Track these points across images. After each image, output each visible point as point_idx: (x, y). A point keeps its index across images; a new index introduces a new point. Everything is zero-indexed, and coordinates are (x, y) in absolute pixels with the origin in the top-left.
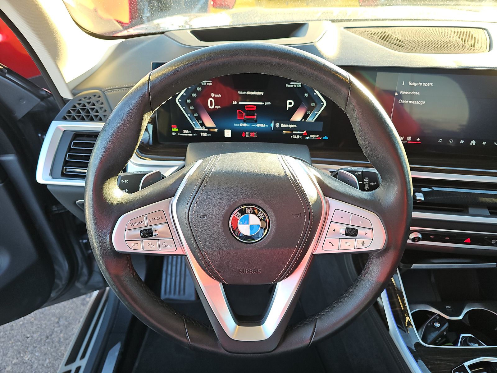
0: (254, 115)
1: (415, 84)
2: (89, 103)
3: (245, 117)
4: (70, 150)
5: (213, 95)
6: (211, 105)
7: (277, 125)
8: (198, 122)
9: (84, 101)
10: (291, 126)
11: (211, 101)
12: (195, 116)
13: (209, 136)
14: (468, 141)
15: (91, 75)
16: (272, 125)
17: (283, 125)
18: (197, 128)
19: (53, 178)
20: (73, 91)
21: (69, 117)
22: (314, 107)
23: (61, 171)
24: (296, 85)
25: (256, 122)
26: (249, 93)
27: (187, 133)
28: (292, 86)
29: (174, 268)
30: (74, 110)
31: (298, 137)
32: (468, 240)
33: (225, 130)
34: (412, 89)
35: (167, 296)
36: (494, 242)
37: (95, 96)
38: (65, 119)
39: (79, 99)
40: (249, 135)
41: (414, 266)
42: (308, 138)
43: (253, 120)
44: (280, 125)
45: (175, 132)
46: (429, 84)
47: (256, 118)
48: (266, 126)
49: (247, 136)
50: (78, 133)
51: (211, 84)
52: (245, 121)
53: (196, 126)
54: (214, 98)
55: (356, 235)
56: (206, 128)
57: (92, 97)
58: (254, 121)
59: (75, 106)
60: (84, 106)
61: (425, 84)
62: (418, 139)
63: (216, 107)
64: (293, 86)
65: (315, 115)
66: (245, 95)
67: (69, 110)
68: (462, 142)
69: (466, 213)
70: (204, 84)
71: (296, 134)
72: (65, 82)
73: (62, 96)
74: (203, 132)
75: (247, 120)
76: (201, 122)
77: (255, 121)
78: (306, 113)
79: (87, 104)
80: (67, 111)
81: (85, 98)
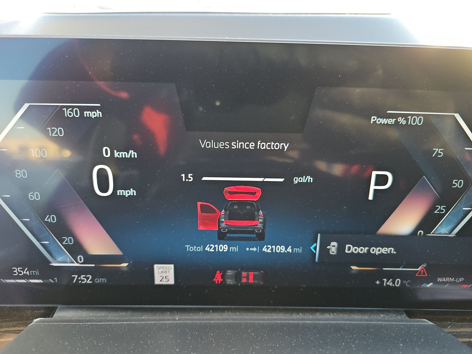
0: (252, 217)
3: (223, 225)
5: (106, 152)
7: (333, 247)
8: (61, 241)
11: (100, 171)
12: (48, 224)
13: (101, 285)
16: (316, 248)
17: (351, 249)
18: (59, 259)
22: (459, 192)
24: (405, 116)
25: (261, 237)
27: (25, 277)
28: (392, 121)
33: (156, 266)
40: (238, 277)
43: (252, 232)
44: (341, 249)
47: (260, 226)
48: (296, 250)
49: (229, 282)
51: (98, 114)
52: (222, 237)
53: (53, 254)
54: (111, 161)
56: (89, 258)
58: (254, 236)
63: (120, 192)
64: (396, 122)
65: (460, 217)
70: (73, 114)
74: (79, 271)
75: (230, 232)
76: (68, 240)
77: (257, 234)
78: (433, 208)
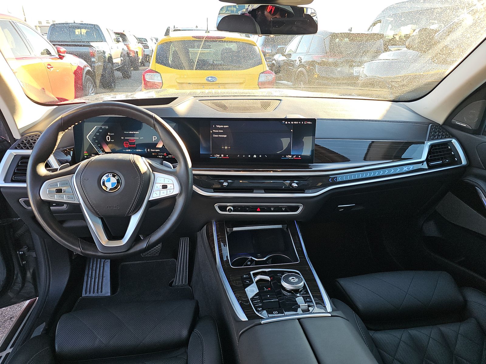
1: (220, 127)
2: (32, 139)
4: (18, 166)
5: (109, 134)
6: (108, 140)
7: (149, 150)
9: (29, 138)
10: (156, 150)
11: (108, 137)
12: (99, 146)
14: (252, 156)
15: (35, 125)
16: (146, 150)
17: (152, 150)
18: (100, 152)
19: (5, 182)
20: (22, 134)
21: (19, 147)
23: (11, 178)
26: (130, 132)
29: (94, 272)
30: (22, 144)
31: (161, 157)
32: (259, 209)
34: (219, 129)
35: (88, 295)
36: (272, 209)
37: (36, 135)
38: (16, 148)
39: (26, 137)
41: (235, 229)
42: (167, 157)
44: (150, 150)
45: (86, 155)
46: (226, 126)
50: (24, 157)
51: (108, 128)
55: (167, 188)
56: (106, 153)
57: (34, 136)
59: (23, 141)
60: (29, 141)
61: (225, 127)
62: (227, 156)
63: (111, 140)
66: (128, 133)
67: (19, 144)
68: (249, 156)
69: (252, 192)
71: (160, 155)
72: (18, 128)
73: (14, 137)
76: (102, 149)
79: (30, 140)
80: (18, 144)
81: (30, 137)
